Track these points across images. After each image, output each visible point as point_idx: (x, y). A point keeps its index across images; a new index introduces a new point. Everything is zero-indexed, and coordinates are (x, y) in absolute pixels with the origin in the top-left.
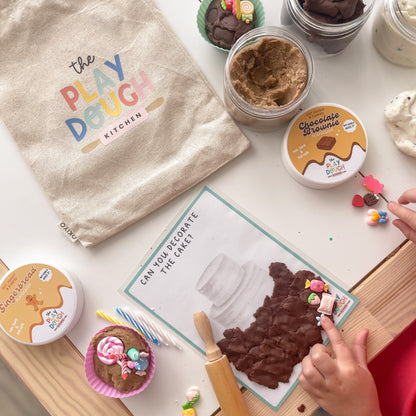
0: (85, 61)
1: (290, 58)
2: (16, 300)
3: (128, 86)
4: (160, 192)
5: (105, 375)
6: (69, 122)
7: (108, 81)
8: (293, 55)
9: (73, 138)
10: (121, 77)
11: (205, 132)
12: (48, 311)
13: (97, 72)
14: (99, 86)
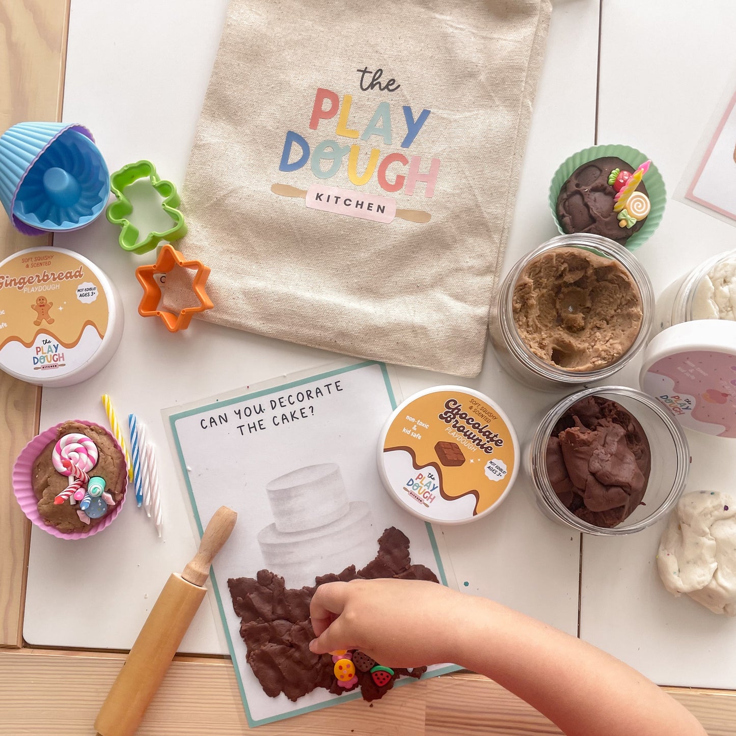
1: (623, 316)
2: (25, 289)
3: (405, 162)
4: (315, 327)
5: (41, 479)
6: (292, 137)
7: (387, 132)
8: (630, 316)
9: (278, 161)
10: (407, 143)
11: (440, 307)
12: (49, 338)
13: (384, 108)
14: (371, 129)
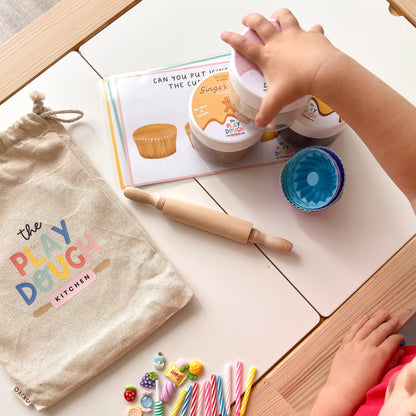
0: (32, 227)
3: (75, 249)
4: (109, 351)
6: (19, 287)
7: (55, 245)
9: (24, 302)
10: (68, 241)
11: (150, 288)
13: (44, 237)
14: (47, 251)
